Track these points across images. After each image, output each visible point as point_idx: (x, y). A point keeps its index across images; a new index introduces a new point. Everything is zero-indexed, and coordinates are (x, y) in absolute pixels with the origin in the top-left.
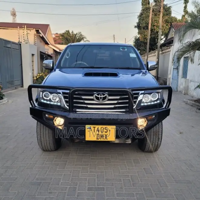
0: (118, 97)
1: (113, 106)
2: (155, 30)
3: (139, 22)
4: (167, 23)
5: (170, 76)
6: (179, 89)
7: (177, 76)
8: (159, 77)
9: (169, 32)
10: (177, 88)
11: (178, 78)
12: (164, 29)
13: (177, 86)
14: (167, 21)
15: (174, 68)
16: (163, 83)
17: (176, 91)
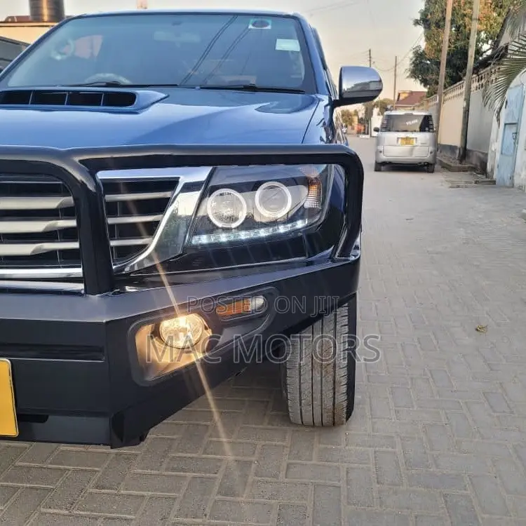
0: (51, 203)
1: (27, 249)
2: (465, 27)
3: (427, 10)
4: (498, 10)
5: (495, 146)
6: (517, 181)
7: (514, 143)
8: (470, 151)
9: (502, 31)
10: (512, 178)
11: (515, 149)
12: (491, 25)
13: (514, 171)
14: (500, 4)
15: (505, 124)
16: (479, 164)
17: (508, 187)
